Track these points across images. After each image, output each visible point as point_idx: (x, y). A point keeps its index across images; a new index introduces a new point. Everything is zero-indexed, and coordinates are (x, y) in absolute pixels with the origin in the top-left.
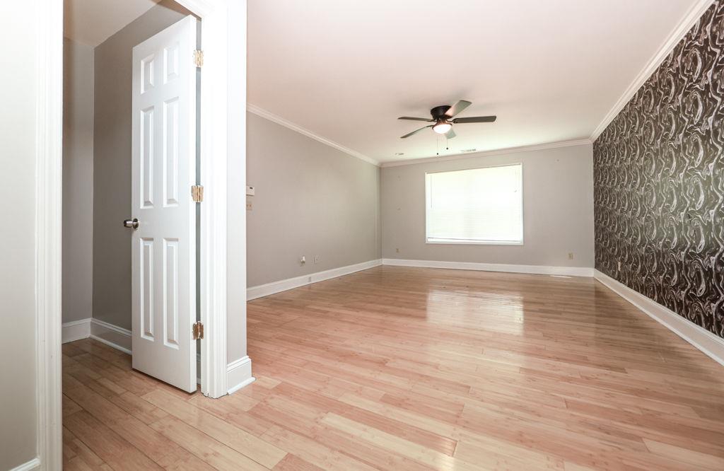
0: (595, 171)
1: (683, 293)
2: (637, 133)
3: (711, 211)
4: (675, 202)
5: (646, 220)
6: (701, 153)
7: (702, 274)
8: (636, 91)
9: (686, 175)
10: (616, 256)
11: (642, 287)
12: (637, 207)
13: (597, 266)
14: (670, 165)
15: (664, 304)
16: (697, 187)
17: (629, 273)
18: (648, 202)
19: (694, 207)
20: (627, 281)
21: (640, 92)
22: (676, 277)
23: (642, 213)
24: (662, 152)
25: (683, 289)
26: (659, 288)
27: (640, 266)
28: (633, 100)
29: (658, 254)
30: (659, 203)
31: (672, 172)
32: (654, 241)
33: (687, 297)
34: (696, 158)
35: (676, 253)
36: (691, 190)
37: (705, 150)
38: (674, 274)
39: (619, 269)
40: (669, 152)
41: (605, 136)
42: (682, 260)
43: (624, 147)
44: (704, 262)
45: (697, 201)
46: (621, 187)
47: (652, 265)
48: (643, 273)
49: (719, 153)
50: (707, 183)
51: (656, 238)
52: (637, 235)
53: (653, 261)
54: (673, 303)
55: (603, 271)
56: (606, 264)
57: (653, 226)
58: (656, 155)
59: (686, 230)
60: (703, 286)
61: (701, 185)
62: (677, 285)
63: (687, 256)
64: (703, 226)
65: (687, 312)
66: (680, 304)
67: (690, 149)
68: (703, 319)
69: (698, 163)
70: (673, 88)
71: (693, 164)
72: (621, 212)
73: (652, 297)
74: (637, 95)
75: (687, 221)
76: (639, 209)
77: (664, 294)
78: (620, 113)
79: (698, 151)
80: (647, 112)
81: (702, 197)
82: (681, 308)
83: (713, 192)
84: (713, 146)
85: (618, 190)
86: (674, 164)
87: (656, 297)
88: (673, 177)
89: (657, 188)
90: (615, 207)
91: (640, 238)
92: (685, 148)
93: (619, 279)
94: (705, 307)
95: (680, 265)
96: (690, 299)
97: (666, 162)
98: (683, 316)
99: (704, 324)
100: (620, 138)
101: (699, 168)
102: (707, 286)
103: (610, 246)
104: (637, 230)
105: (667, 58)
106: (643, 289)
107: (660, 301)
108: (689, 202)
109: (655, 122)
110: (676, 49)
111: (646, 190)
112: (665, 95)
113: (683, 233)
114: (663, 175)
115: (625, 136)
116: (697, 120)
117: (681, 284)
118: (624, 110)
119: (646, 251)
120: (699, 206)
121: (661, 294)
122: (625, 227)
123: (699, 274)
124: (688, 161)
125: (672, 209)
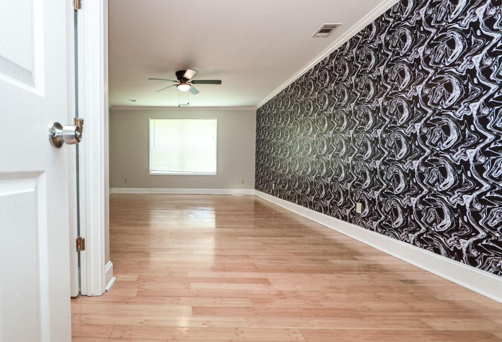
0: (258, 129)
1: (313, 197)
2: (289, 108)
3: (330, 155)
4: (311, 150)
5: (293, 159)
6: (326, 125)
7: (323, 186)
8: (290, 84)
9: (318, 136)
10: (271, 181)
11: (288, 197)
12: (286, 152)
13: (257, 188)
14: (308, 130)
15: (301, 205)
16: (323, 143)
17: (280, 190)
18: (294, 149)
19: (321, 152)
20: (278, 195)
21: (292, 85)
22: (309, 189)
23: (290, 156)
24: (304, 122)
25: (313, 195)
26: (299, 196)
27: (287, 185)
28: (287, 89)
29: (299, 178)
30: (301, 150)
31: (309, 134)
32: (297, 171)
33: (315, 199)
34: (323, 127)
35: (309, 177)
36: (320, 144)
37: (328, 124)
38: (308, 187)
39: (273, 188)
40: (308, 123)
41: (266, 107)
42: (313, 180)
43: (280, 100)
44: (325, 181)
45: (322, 150)
46: (276, 140)
47: (295, 184)
48: (289, 189)
49: (335, 126)
50: (328, 141)
51: (298, 169)
52: (286, 168)
53: (296, 182)
54: (307, 203)
55: (261, 190)
56: (263, 186)
57: (297, 163)
58: (301, 123)
59: (316, 164)
60: (324, 193)
61: (325, 142)
62: (309, 194)
63: (316, 178)
64: (325, 162)
65: (314, 207)
66: (311, 203)
67: (321, 122)
68: (323, 209)
69: (324, 130)
70: (313, 88)
71: (322, 131)
72: (276, 154)
73: (294, 202)
74: (290, 87)
75: (317, 160)
76: (288, 153)
77: (302, 199)
78: (278, 95)
79: (325, 124)
80: (296, 97)
81: (325, 148)
82: (311, 205)
83: (331, 146)
84: (332, 122)
85: (274, 140)
86: (311, 129)
87: (297, 201)
88: (310, 136)
89: (300, 141)
90: (272, 151)
91: (288, 169)
92: (317, 122)
93: (272, 194)
94: (324, 203)
95: (311, 183)
96: (316, 200)
97: (306, 127)
98: (313, 209)
99: (323, 211)
100: (277, 110)
101: (325, 133)
102: (326, 193)
103: (267, 175)
104: (287, 165)
105: (310, 70)
106: (289, 198)
107: (299, 203)
108: (318, 150)
109: (301, 104)
110: (315, 67)
111: (293, 142)
112: (308, 90)
113: (314, 166)
114: (304, 135)
115: (281, 109)
116: (325, 108)
117: (312, 193)
118: (281, 93)
119: (292, 177)
120: (323, 152)
121: (300, 200)
122: (279, 163)
123: (322, 186)
124: (319, 129)
125: (309, 154)
